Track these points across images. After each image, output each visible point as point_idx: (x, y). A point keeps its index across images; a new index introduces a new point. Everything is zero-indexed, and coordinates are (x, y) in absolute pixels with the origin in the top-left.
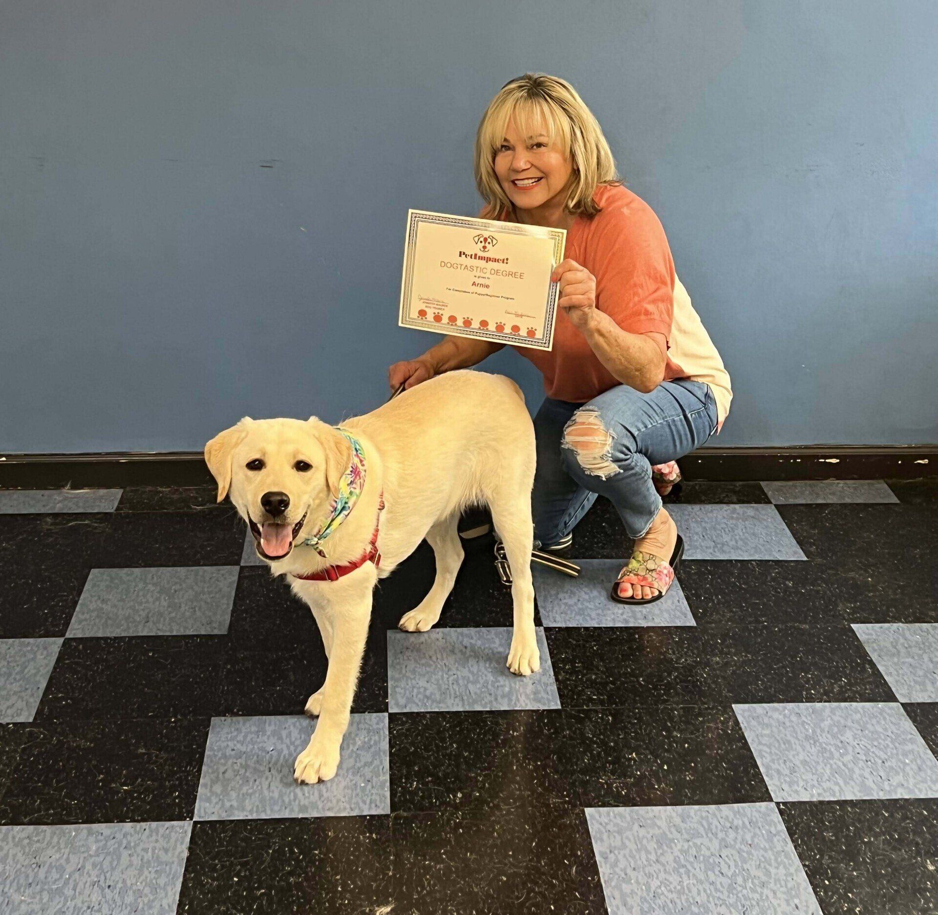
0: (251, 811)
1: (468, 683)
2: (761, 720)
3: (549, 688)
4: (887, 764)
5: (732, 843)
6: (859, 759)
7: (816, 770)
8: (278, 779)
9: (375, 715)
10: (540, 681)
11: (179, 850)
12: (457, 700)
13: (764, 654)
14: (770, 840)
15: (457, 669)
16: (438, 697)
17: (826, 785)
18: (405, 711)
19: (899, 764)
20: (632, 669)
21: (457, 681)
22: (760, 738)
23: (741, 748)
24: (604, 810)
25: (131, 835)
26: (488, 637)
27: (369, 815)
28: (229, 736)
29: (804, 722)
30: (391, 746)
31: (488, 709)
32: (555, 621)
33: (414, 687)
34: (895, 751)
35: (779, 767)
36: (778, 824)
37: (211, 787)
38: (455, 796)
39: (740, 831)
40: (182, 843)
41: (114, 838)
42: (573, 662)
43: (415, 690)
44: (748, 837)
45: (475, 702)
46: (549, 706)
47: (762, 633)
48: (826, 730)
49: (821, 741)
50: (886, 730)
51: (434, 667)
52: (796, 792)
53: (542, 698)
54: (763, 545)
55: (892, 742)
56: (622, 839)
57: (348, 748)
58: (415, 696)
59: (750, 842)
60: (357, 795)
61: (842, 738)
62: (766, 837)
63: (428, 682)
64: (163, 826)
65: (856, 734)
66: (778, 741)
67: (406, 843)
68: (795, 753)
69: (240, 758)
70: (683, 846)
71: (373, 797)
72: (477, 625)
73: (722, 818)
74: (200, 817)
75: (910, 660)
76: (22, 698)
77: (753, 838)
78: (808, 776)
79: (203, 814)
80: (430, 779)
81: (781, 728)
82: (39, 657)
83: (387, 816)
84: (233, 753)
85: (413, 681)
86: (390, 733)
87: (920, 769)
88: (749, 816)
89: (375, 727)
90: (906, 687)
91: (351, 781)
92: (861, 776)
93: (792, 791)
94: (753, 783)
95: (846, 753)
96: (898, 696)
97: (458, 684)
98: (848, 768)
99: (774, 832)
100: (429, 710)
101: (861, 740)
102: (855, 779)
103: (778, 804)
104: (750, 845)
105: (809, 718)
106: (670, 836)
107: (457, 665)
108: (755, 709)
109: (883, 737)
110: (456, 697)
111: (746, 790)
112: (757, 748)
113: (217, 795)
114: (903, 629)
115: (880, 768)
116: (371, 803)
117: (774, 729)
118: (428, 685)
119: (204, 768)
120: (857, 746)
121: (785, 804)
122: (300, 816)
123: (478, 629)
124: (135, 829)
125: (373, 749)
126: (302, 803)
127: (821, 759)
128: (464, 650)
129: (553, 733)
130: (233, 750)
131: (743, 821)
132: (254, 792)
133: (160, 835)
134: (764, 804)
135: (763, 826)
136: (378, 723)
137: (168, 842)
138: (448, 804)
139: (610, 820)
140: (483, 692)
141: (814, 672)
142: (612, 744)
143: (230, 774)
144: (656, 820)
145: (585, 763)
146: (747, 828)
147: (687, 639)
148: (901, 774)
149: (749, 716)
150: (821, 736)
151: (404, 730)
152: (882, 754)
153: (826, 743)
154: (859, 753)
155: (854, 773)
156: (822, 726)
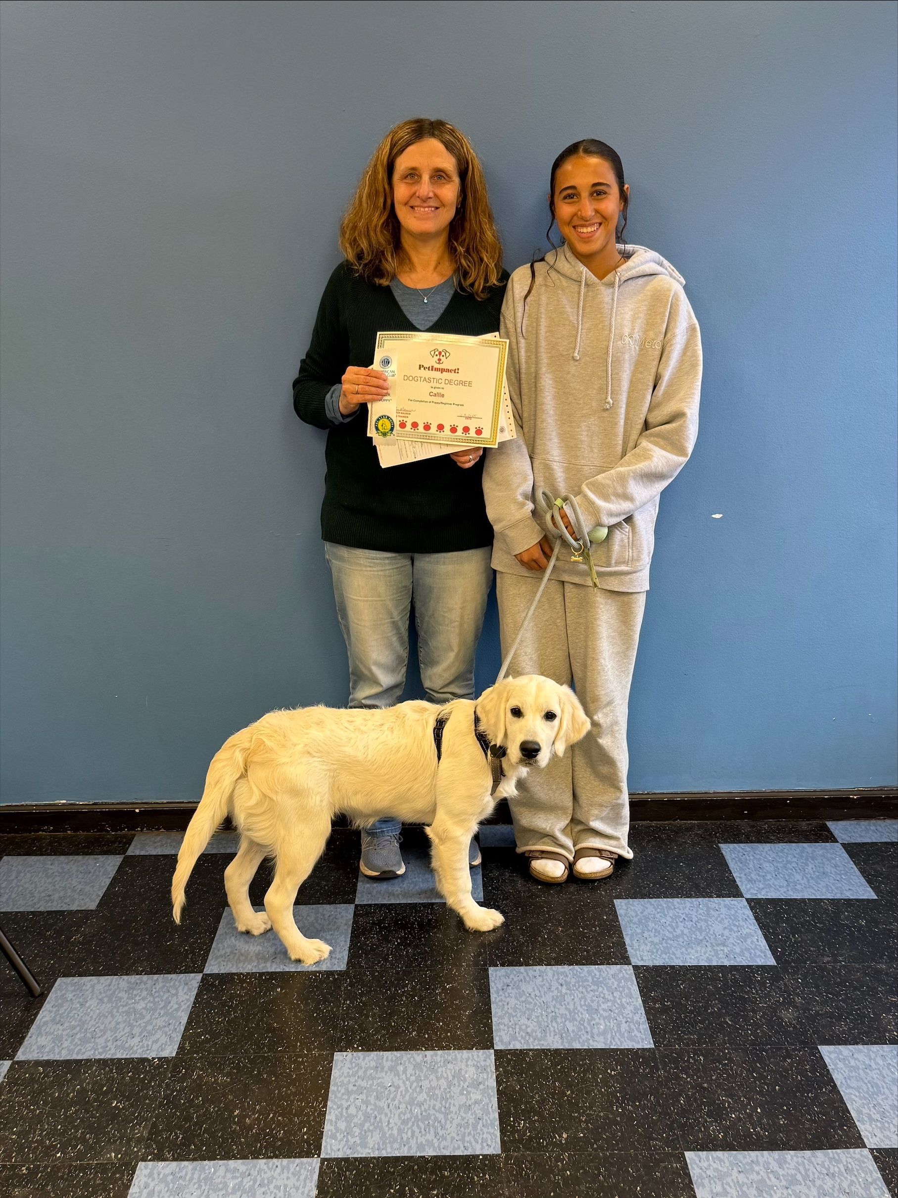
0: (373, 1149)
1: (565, 1021)
2: (847, 1062)
3: (641, 1027)
5: (831, 1191)
8: (397, 1116)
9: (482, 1051)
10: (632, 1020)
11: (308, 1188)
12: (557, 1038)
13: (846, 994)
14: (867, 1190)
15: (555, 1006)
16: (539, 1035)
18: (509, 1048)
20: (718, 1008)
21: (554, 1019)
22: (848, 1081)
23: (830, 1091)
24: (703, 1154)
25: (265, 1173)
27: (483, 1155)
28: (351, 1072)
29: (889, 1065)
30: (499, 1082)
31: (586, 1047)
32: (642, 960)
33: (516, 1024)
35: (868, 1112)
37: (336, 1122)
38: (560, 1136)
39: (836, 1178)
40: (311, 1182)
41: (249, 1175)
42: (663, 1000)
43: (517, 1027)
44: (845, 1185)
45: (573, 1039)
46: (643, 1046)
47: (840, 970)
51: (532, 1005)
52: (890, 1139)
53: (636, 1036)
54: (833, 884)
56: (723, 1184)
57: (459, 1086)
58: (517, 1034)
59: (847, 1191)
60: (469, 1134)
62: (863, 1186)
63: (528, 1019)
64: (294, 1163)
66: (866, 1084)
67: (518, 1185)
68: (883, 1097)
69: (362, 1093)
70: (782, 1194)
71: (485, 1136)
72: (571, 964)
73: (818, 1164)
74: (327, 1154)
76: (166, 1033)
77: (850, 1185)
79: (329, 1151)
80: (536, 1118)
81: (868, 1071)
82: (181, 993)
83: (499, 1156)
84: (355, 1088)
85: (515, 1018)
86: (497, 1069)
88: (845, 1163)
89: (483, 1063)
91: (463, 1119)
93: (884, 1136)
94: (845, 1128)
97: (557, 1022)
99: (870, 1180)
100: (532, 1047)
103: (871, 1150)
106: (767, 1180)
107: (554, 1002)
108: (841, 1051)
110: (555, 1035)
111: (838, 1134)
112: (848, 1091)
113: (342, 1132)
116: (482, 1142)
117: (861, 1072)
118: (529, 1023)
119: (329, 1103)
121: (878, 1150)
122: (418, 1154)
124: (268, 1166)
125: (481, 1087)
126: (419, 1142)
128: (560, 987)
129: (648, 1073)
130: (354, 1085)
131: (838, 1167)
132: (376, 1128)
133: (290, 1172)
134: (858, 1150)
135: (859, 1174)
136: (485, 1061)
137: (298, 1180)
138: (555, 1145)
139: (710, 1165)
140: (580, 1029)
141: (895, 1013)
142: (705, 1085)
143: (352, 1110)
144: (754, 1165)
145: (681, 1104)
146: (843, 1176)
147: (769, 978)
149: (836, 1058)
151: (509, 1068)
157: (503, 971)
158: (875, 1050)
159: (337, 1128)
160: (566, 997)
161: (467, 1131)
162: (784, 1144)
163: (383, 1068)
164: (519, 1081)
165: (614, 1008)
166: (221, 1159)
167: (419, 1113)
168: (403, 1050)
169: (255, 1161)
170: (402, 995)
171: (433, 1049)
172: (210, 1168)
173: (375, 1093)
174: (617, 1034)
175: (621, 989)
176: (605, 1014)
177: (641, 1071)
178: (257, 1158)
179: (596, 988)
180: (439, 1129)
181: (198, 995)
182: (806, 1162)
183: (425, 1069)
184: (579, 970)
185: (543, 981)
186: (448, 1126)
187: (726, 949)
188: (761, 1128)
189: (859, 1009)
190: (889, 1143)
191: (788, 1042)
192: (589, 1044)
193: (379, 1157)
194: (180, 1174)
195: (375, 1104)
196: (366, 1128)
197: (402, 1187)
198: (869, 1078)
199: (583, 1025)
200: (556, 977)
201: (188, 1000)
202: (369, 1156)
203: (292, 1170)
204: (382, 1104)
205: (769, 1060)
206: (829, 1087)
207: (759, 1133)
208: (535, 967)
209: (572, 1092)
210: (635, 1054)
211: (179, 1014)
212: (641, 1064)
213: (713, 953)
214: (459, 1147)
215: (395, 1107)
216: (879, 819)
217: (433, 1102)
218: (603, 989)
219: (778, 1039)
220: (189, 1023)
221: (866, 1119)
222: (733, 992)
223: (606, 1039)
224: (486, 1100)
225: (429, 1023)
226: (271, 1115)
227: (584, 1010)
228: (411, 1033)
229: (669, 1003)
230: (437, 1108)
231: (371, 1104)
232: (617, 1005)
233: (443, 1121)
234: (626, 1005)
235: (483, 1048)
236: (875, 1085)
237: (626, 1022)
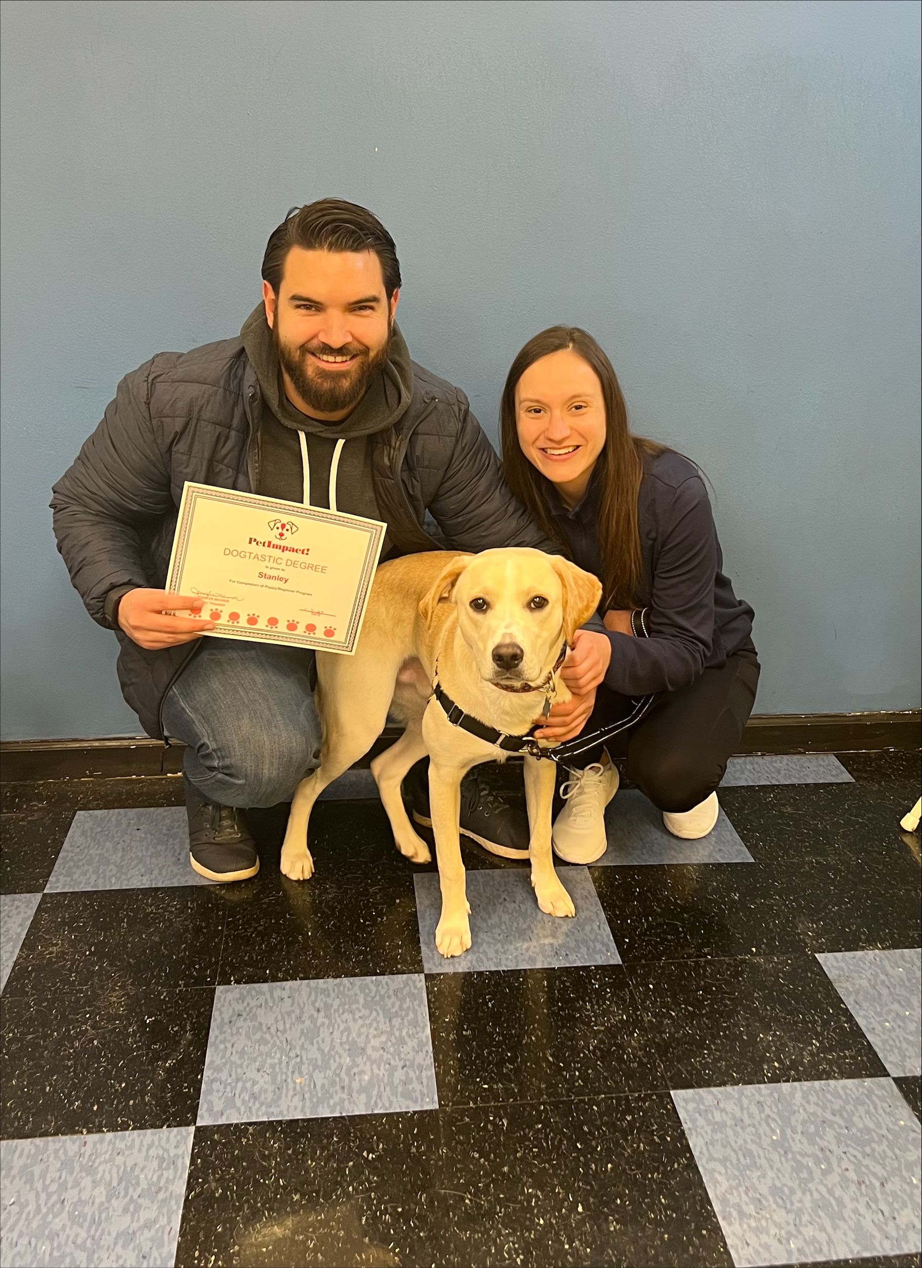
1: (314, 1070)
2: (710, 1116)
3: (424, 1074)
4: (889, 1187)
6: (847, 1180)
7: (792, 1204)
9: (176, 1130)
10: (412, 1063)
12: (296, 1098)
13: (711, 1005)
15: (302, 1047)
16: (270, 1097)
17: (809, 1232)
18: (220, 1123)
19: (906, 1187)
20: (536, 1037)
21: (298, 1069)
22: (712, 1150)
29: (769, 1116)
31: (337, 1115)
32: (440, 964)
33: (238, 1080)
34: (896, 1164)
35: (738, 1201)
42: (459, 1029)
43: (240, 1084)
45: (320, 1101)
46: (422, 1106)
48: (799, 1129)
49: (795, 1149)
50: (878, 1125)
51: (269, 1046)
53: (414, 1090)
55: (891, 1146)
57: (126, 1194)
58: (237, 1095)
61: (822, 1144)
63: (258, 1071)
65: (840, 1134)
66: (735, 1151)
75: (896, 1006)
78: (782, 1216)
81: (738, 1129)
85: (239, 1070)
86: (193, 1162)
89: (173, 1152)
90: (895, 1050)
92: (856, 1211)
93: (763, 1246)
94: (706, 1234)
95: (830, 1169)
96: (887, 1066)
97: (300, 1073)
98: (834, 1197)
100: (254, 1120)
101: (847, 1145)
102: (847, 1217)
105: (775, 1110)
107: (302, 1040)
108: (701, 1098)
109: (876, 1139)
110: (295, 1093)
112: (707, 1167)
114: (881, 960)
115: (879, 1196)
118: (258, 1076)
120: (843, 1156)
123: (338, 980)
125: (161, 1195)
127: (797, 1182)
128: (316, 1015)
129: (424, 1153)
136: (176, 1147)
140: (333, 1083)
141: (775, 1031)
142: (506, 1169)
145: (466, 1206)
147: (611, 986)
148: (909, 1205)
149: (694, 1109)
150: (794, 1140)
151: (213, 1158)
152: (878, 1170)
153: (800, 1154)
154: (847, 1170)
155: (845, 1207)
156: (793, 1123)
157: (237, 991)
158: (749, 1094)
160: (322, 1029)
163: (11, 1168)
164: (222, 1181)
165: (389, 1044)
167: (48, 1252)
171: (100, 1131)
174: (388, 1088)
175: (403, 1013)
176: (375, 1055)
177: (415, 1150)
179: (368, 1012)
183: (77, 1169)
184: (348, 985)
185: (292, 1005)
187: (553, 941)
188: (581, 1241)
189: (728, 1027)
190: (770, 1257)
191: (629, 1086)
192: (342, 1108)
198: (740, 1142)
199: (338, 1075)
200: (313, 994)
205: (601, 1120)
206: (683, 1161)
207: (578, 1251)
208: (285, 983)
209: (302, 1198)
210: (411, 1121)
212: (415, 1138)
213: (535, 949)
215: (11, 1243)
217: (78, 1232)
218: (378, 1014)
219: (616, 1082)
221: (734, 1214)
222: (560, 1009)
223: (369, 1097)
224: (163, 1221)
225: (105, 1085)
227: (345, 1050)
228: (72, 1104)
229: (469, 1032)
232: (393, 1039)
234: (407, 1039)
235: (179, 1125)
236: (748, 1153)
237: (403, 1068)
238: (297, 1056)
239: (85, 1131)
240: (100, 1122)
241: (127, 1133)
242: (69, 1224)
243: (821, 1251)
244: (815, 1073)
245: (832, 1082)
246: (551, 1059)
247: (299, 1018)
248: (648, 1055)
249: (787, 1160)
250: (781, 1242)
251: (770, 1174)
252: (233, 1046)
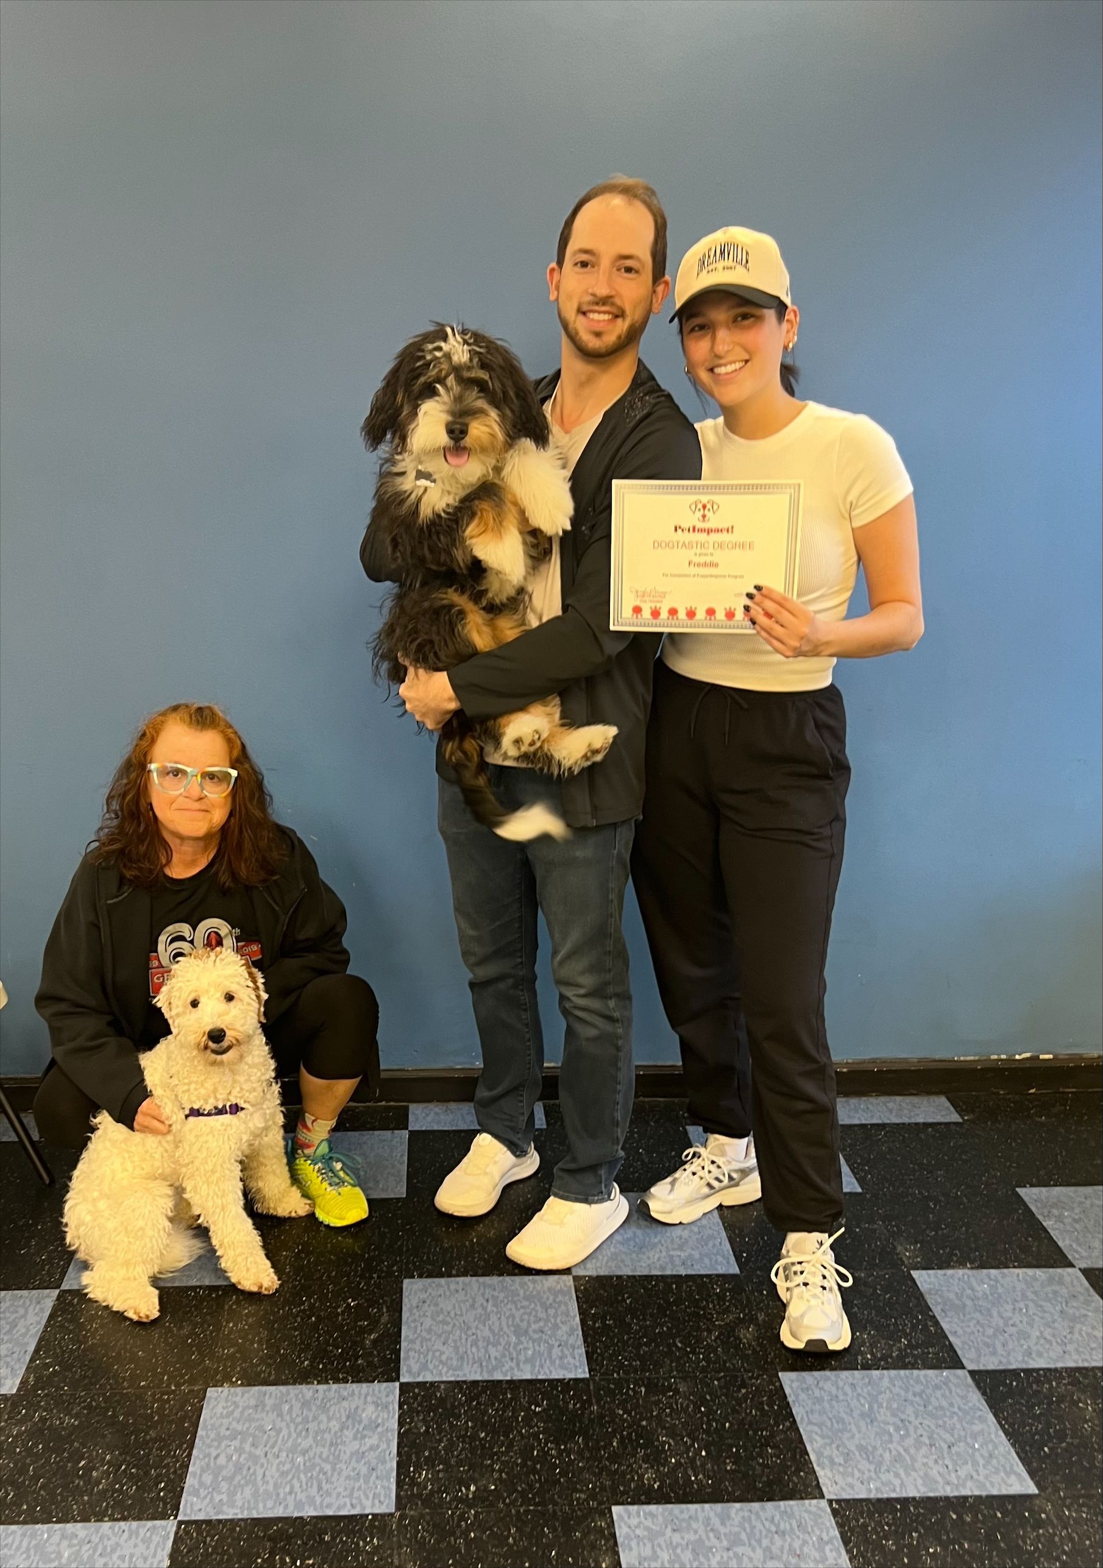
0: (242, 1508)
1: (487, 1345)
2: (810, 1392)
3: (576, 1351)
4: (954, 1450)
5: (779, 1553)
6: (921, 1442)
7: (874, 1458)
8: (274, 1467)
9: (385, 1384)
10: (566, 1342)
11: (158, 1557)
12: (476, 1365)
14: (821, 1550)
15: (477, 1328)
16: (455, 1363)
17: (884, 1477)
18: (418, 1380)
19: (969, 1450)
20: (667, 1327)
21: (475, 1343)
22: (810, 1415)
23: (788, 1429)
24: (634, 1508)
25: (109, 1539)
26: (513, 1288)
27: (373, 1515)
28: (225, 1412)
29: (859, 1395)
30: (401, 1423)
31: (509, 1378)
33: (428, 1351)
34: (962, 1433)
35: (831, 1455)
36: (831, 1530)
37: (201, 1476)
38: (468, 1489)
39: (787, 1537)
40: (163, 1550)
41: (89, 1542)
42: (604, 1318)
43: (430, 1354)
45: (495, 1368)
46: (576, 1375)
48: (885, 1405)
49: (879, 1418)
50: (951, 1405)
51: (450, 1326)
52: (852, 1486)
53: (569, 1363)
55: (960, 1421)
56: (653, 1546)
57: (354, 1426)
58: (429, 1361)
59: (798, 1552)
60: (360, 1488)
61: (903, 1417)
62: (817, 1546)
63: (444, 1344)
64: (145, 1526)
65: (918, 1410)
66: (830, 1419)
67: (411, 1551)
68: (849, 1434)
69: (235, 1438)
70: (722, 1557)
71: (377, 1490)
72: (500, 1275)
73: (766, 1520)
74: (185, 1515)
75: (977, 1315)
76: (7, 1364)
77: (801, 1546)
78: (864, 1465)
79: (188, 1511)
80: (441, 1467)
81: (834, 1403)
82: (31, 1314)
83: (391, 1515)
84: (228, 1433)
85: (429, 1343)
86: (400, 1407)
87: (991, 1456)
88: (798, 1518)
89: (384, 1400)
90: (973, 1350)
91: (354, 1469)
92: (924, 1465)
93: (846, 1484)
94: (802, 1474)
95: (907, 1435)
96: (964, 1361)
97: (477, 1347)
98: (908, 1455)
99: (825, 1538)
100: (445, 1379)
101: (923, 1419)
102: (917, 1469)
103: (830, 1502)
104: (799, 1556)
105: (865, 1390)
106: (707, 1543)
107: (477, 1322)
108: (802, 1377)
109: (948, 1414)
110: (474, 1363)
111: (793, 1482)
112: (807, 1430)
113: (206, 1487)
114: (969, 1277)
115: (946, 1455)
116: (374, 1498)
117: (826, 1405)
118: (444, 1348)
119: (195, 1452)
120: (919, 1425)
121: (838, 1501)
122: (296, 1515)
123: (501, 1278)
124: (114, 1530)
125: (380, 1429)
126: (298, 1498)
127: (879, 1442)
128: (485, 1304)
129: (579, 1409)
130: (228, 1429)
131: (791, 1524)
132: (247, 1484)
133: (139, 1539)
134: (814, 1502)
135: (813, 1531)
136: (387, 1396)
137: (148, 1548)
138: (461, 1500)
139: (640, 1523)
140: (504, 1356)
142: (644, 1423)
143: (222, 1460)
144: (692, 1522)
145: (614, 1447)
146: (795, 1534)
147: (729, 1290)
148: (970, 1462)
149: (798, 1387)
150: (879, 1412)
151: (415, 1405)
152: (947, 1436)
153: (884, 1423)
154: (921, 1436)
155: (916, 1461)
156: (880, 1400)
157: (420, 1283)
158: (846, 1378)
159: (201, 1484)
160: (491, 1316)
161: (357, 1485)
162: (729, 1494)
163: (265, 1406)
164: (424, 1421)
165: (546, 1328)
166: (56, 1522)
167: (302, 1461)
168: (291, 1384)
169: (99, 1524)
170: (298, 1316)
171: (328, 1383)
172: (42, 1535)
173: (251, 1439)
174: (548, 1362)
175: (557, 1305)
176: (536, 1336)
177: (571, 1406)
178: (101, 1520)
179: (527, 1303)
180: (324, 1482)
181: (52, 1317)
182: (753, 1517)
183: (314, 1408)
184: (510, 1282)
185: (466, 1295)
186: (334, 1479)
187: (683, 1255)
188: (704, 1475)
190: (852, 1492)
191: (744, 1368)
192: (512, 1373)
193: (247, 1519)
194: (6, 1542)
195: (250, 1454)
196: (235, 1482)
197: (272, 1554)
198: (834, 1413)
199: (507, 1350)
200: (482, 1288)
201: (38, 1323)
202: (235, 1517)
203: (142, 1534)
204: (259, 1452)
205: (721, 1392)
206: (788, 1424)
207: (702, 1482)
208: (458, 1279)
209: (487, 1435)
210: (566, 1385)
211: (26, 1340)
212: (572, 1398)
213: (667, 1260)
214: (345, 1504)
215: (274, 1455)
216: (871, 1096)
217: (320, 1449)
218: (536, 1305)
219: (733, 1364)
220: (37, 1351)
221: (826, 1461)
222: (686, 1307)
224: (383, 1446)
225: (325, 1350)
226: (123, 1467)
227: (511, 1331)
228: (303, 1363)
229: (611, 1322)
230: (324, 1456)
231: (244, 1453)
232: (550, 1325)
233: (329, 1473)
234: (560, 1325)
235: (387, 1381)
236: (840, 1420)
237: (559, 1346)
238: (473, 1334)
239: (315, 1382)
240: (326, 1377)
241: (348, 1385)
242: (314, 1446)
243: (894, 1490)
244: (901, 1363)
245: (915, 1372)
246: (680, 1345)
247: (473, 1306)
248: (760, 1345)
249: (872, 1426)
250: (862, 1483)
251: (857, 1436)
252: (422, 1325)
